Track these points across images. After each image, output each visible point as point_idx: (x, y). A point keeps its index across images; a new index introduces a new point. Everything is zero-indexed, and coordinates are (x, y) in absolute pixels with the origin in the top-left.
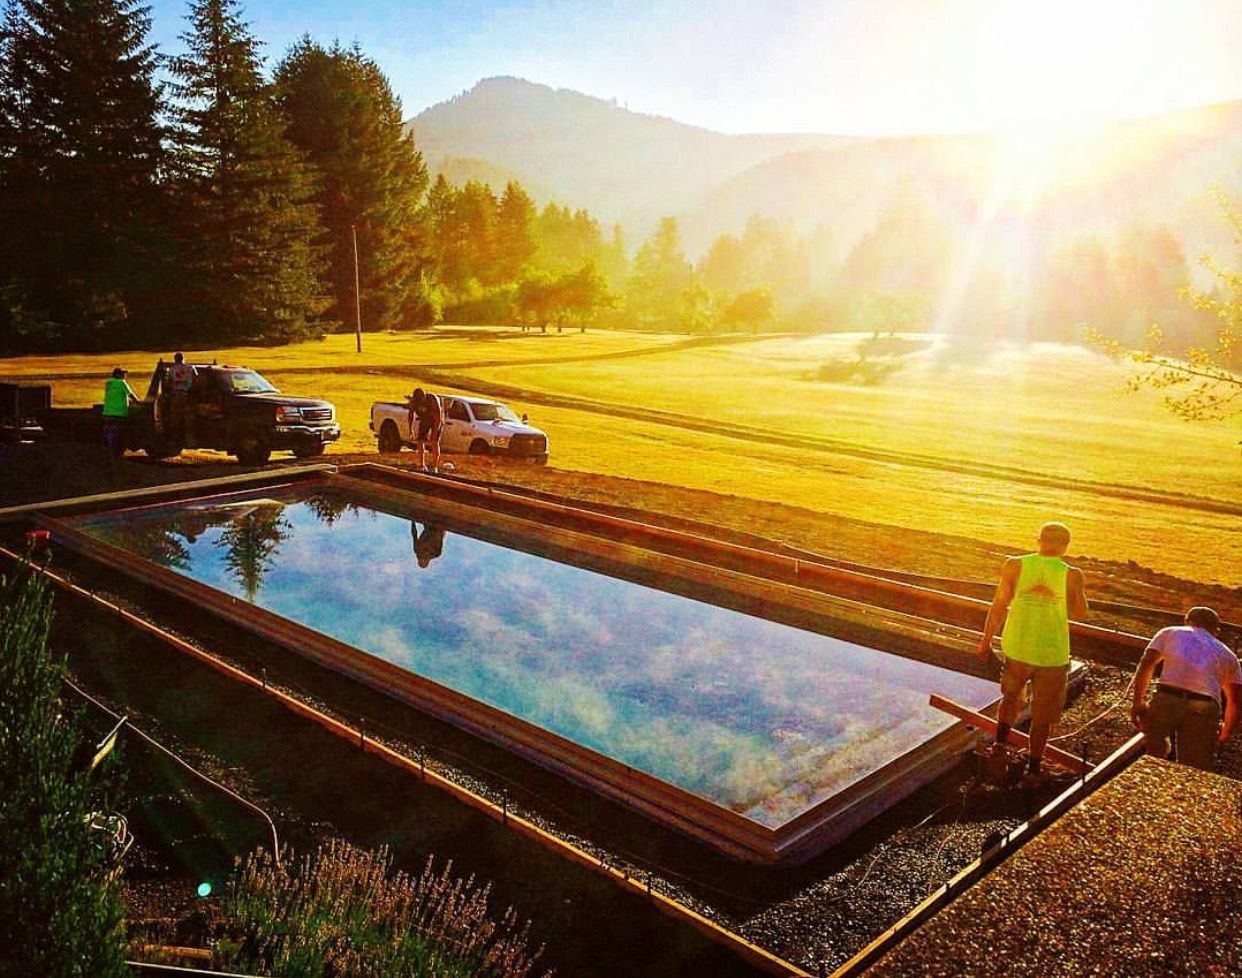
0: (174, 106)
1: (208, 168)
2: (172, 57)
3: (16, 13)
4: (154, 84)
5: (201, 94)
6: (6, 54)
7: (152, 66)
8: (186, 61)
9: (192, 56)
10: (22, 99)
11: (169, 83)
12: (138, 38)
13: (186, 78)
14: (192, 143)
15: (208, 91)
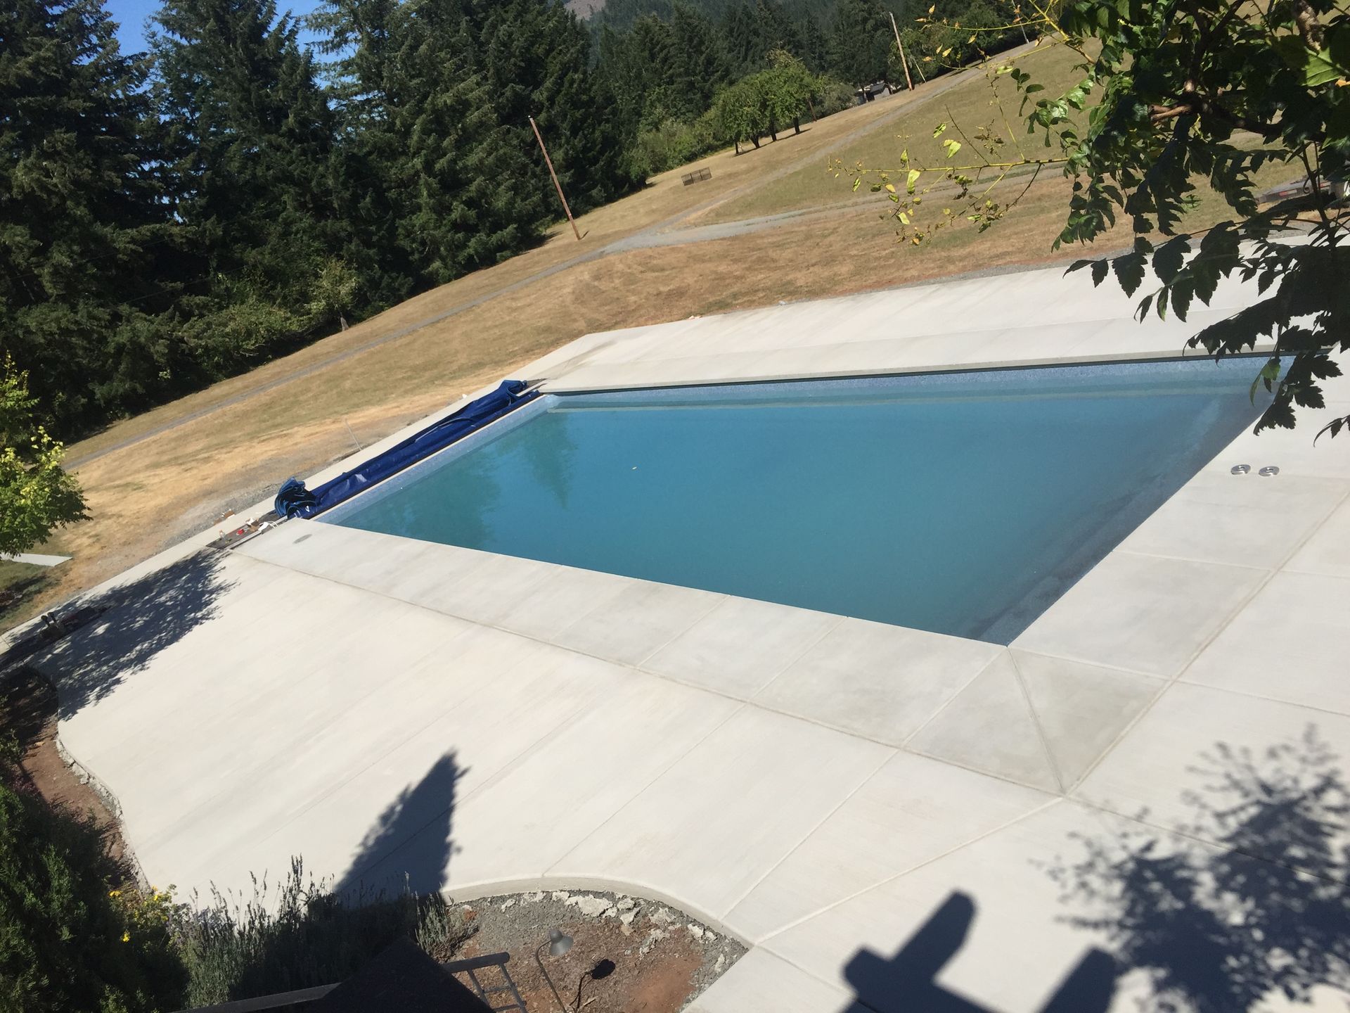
0: (326, 64)
1: (379, 112)
2: (306, 16)
3: (154, 35)
4: (302, 50)
5: (346, 41)
6: (162, 77)
7: (293, 33)
8: (320, 15)
9: (325, 7)
10: (192, 113)
11: (313, 43)
12: (271, 12)
13: (326, 31)
14: (356, 95)
15: (351, 36)
